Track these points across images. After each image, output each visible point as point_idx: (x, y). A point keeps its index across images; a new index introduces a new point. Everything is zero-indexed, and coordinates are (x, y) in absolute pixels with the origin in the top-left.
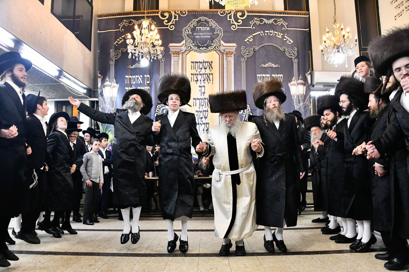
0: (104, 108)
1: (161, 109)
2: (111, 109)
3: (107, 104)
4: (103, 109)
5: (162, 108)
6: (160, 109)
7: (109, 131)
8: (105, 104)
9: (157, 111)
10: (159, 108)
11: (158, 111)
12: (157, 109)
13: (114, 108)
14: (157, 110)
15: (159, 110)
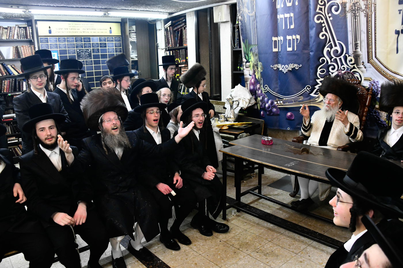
0: (243, 14)
1: (327, 5)
2: (250, 15)
3: (245, 7)
4: (242, 16)
5: (328, 3)
6: (325, 5)
7: (250, 51)
8: (243, 8)
9: (318, 11)
10: (323, 3)
11: (321, 9)
12: (319, 6)
13: (254, 13)
14: (318, 9)
15: (323, 7)
